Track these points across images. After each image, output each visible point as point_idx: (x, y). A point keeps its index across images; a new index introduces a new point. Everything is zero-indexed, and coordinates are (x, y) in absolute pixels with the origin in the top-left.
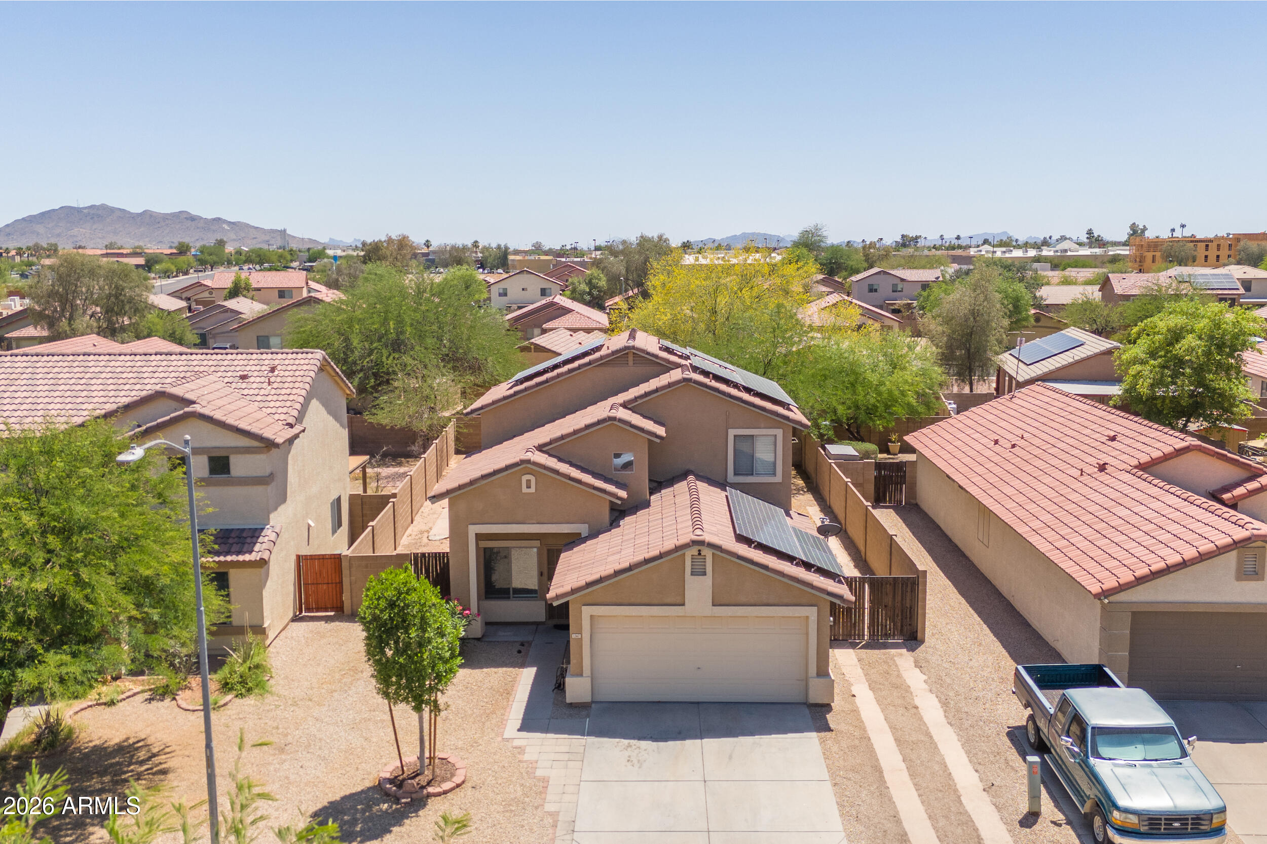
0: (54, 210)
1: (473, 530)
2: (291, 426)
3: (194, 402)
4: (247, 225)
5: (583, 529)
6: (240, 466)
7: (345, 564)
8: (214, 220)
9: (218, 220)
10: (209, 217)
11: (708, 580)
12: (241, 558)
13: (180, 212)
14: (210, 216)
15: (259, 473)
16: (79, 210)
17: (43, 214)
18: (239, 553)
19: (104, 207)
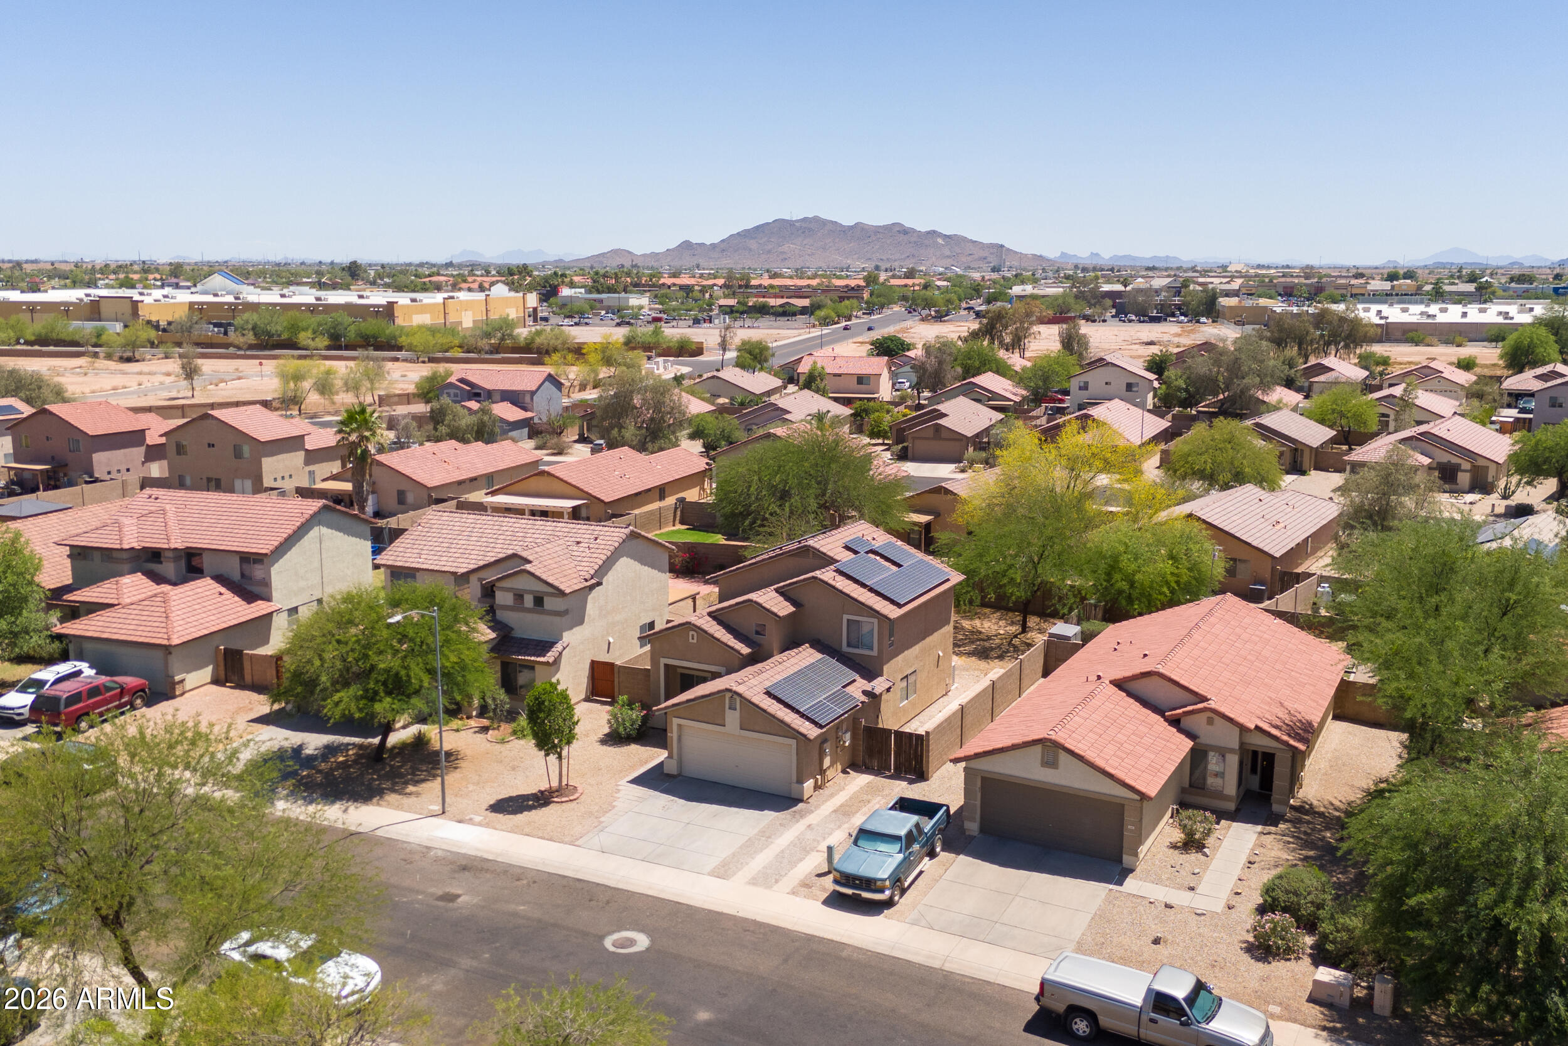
0: (768, 224)
1: (663, 661)
2: (586, 580)
3: (529, 562)
4: (964, 239)
5: (722, 670)
6: (549, 603)
7: (616, 670)
8: (928, 233)
9: (933, 233)
10: (923, 230)
11: (737, 714)
12: (539, 659)
13: (893, 224)
14: (923, 228)
15: (558, 609)
16: (790, 224)
17: (757, 228)
18: (538, 656)
19: (816, 219)
